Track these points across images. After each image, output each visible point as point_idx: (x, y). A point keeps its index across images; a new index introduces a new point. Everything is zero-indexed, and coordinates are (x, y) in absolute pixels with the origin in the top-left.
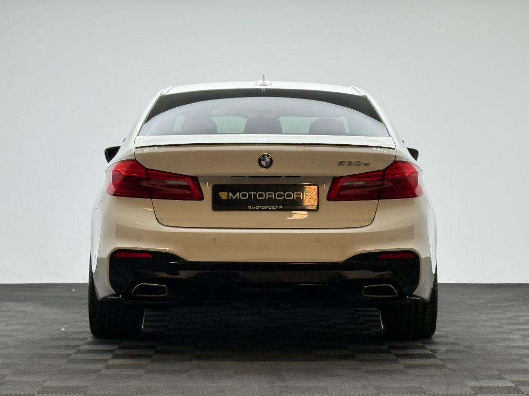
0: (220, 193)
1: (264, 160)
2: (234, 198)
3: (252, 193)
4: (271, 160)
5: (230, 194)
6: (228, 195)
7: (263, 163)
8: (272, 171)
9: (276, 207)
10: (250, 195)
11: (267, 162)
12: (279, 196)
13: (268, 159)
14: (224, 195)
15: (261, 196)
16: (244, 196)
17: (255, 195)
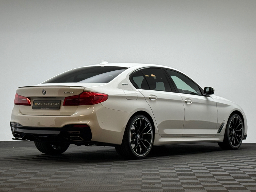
1: (44, 91)
2: (38, 105)
3: (43, 103)
4: (46, 92)
5: (38, 103)
8: (46, 95)
10: (42, 104)
11: (44, 92)
12: (50, 104)
13: (45, 91)
14: (36, 104)
15: (45, 104)
16: (41, 104)
17: (44, 104)
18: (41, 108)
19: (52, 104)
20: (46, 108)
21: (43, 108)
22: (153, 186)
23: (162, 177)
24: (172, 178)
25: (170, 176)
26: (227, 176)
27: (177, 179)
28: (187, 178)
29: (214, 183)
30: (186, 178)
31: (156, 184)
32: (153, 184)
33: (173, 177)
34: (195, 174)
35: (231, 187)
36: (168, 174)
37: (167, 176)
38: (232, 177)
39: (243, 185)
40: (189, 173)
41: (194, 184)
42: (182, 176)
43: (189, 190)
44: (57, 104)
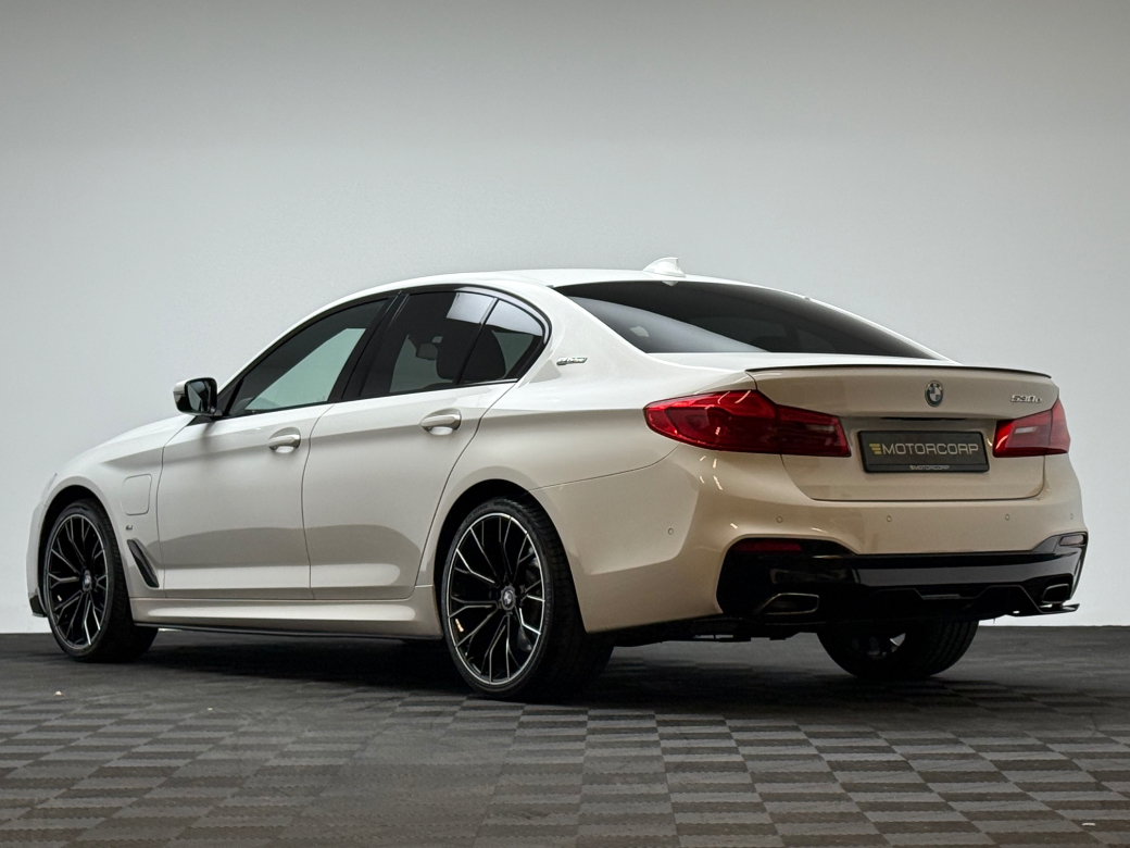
0: (871, 445)
1: (933, 392)
2: (889, 452)
3: (910, 445)
4: (942, 392)
5: (884, 446)
6: (881, 447)
7: (933, 397)
9: (942, 467)
10: (907, 447)
11: (937, 396)
12: (942, 449)
13: (938, 391)
14: (876, 448)
15: (920, 449)
16: (900, 449)
17: (913, 447)
18: (912, 467)
19: (953, 449)
20: (933, 467)
21: (918, 468)
22: (536, 822)
23: (592, 779)
24: (636, 786)
25: (632, 775)
26: (892, 772)
27: (660, 789)
28: (708, 782)
29: (827, 802)
30: (702, 782)
31: (552, 815)
32: (540, 814)
33: (643, 778)
34: (750, 764)
35: (903, 823)
36: (621, 768)
37: (617, 774)
38: (919, 772)
39: (961, 812)
40: (724, 758)
41: (731, 807)
42: (688, 775)
43: (700, 839)
44: (971, 448)
